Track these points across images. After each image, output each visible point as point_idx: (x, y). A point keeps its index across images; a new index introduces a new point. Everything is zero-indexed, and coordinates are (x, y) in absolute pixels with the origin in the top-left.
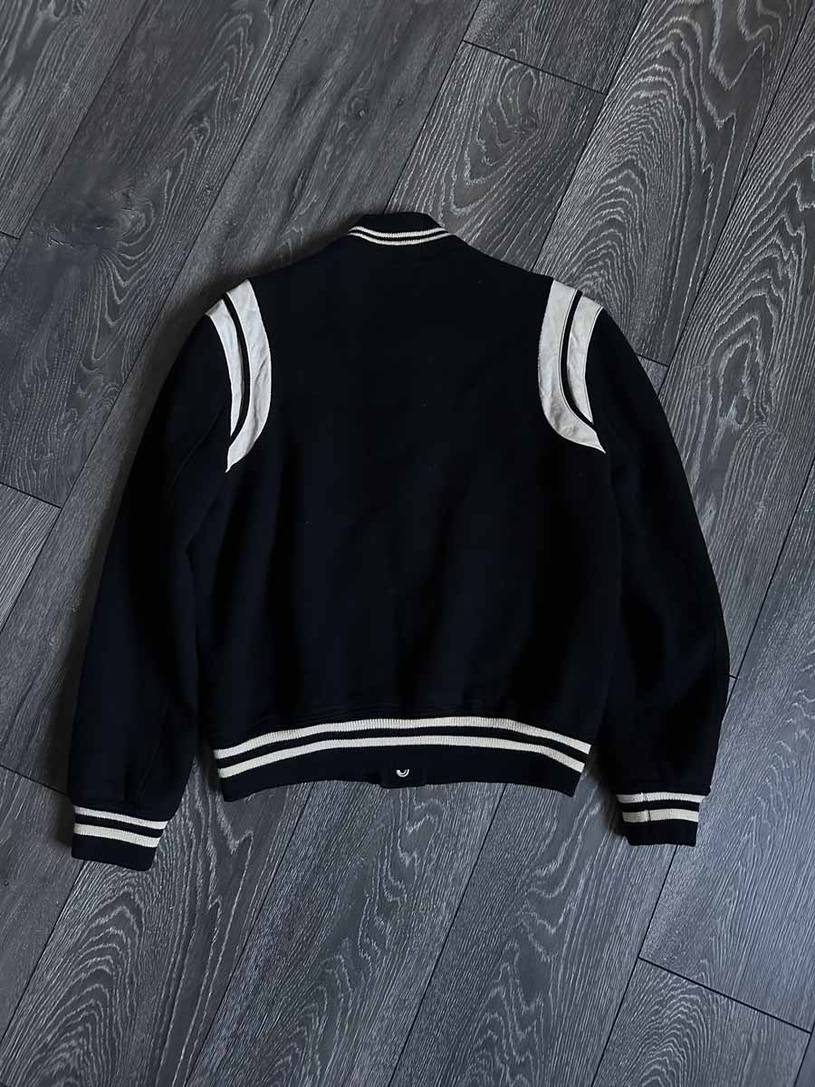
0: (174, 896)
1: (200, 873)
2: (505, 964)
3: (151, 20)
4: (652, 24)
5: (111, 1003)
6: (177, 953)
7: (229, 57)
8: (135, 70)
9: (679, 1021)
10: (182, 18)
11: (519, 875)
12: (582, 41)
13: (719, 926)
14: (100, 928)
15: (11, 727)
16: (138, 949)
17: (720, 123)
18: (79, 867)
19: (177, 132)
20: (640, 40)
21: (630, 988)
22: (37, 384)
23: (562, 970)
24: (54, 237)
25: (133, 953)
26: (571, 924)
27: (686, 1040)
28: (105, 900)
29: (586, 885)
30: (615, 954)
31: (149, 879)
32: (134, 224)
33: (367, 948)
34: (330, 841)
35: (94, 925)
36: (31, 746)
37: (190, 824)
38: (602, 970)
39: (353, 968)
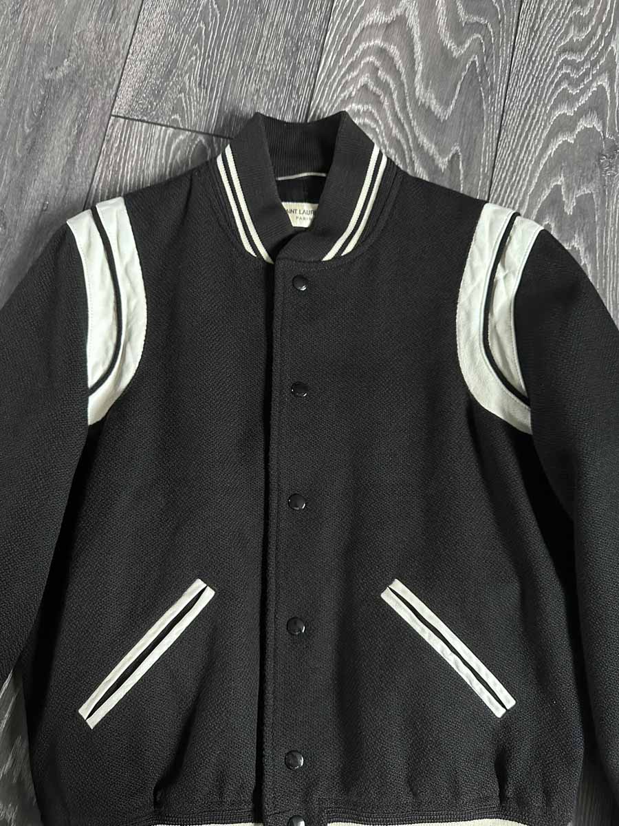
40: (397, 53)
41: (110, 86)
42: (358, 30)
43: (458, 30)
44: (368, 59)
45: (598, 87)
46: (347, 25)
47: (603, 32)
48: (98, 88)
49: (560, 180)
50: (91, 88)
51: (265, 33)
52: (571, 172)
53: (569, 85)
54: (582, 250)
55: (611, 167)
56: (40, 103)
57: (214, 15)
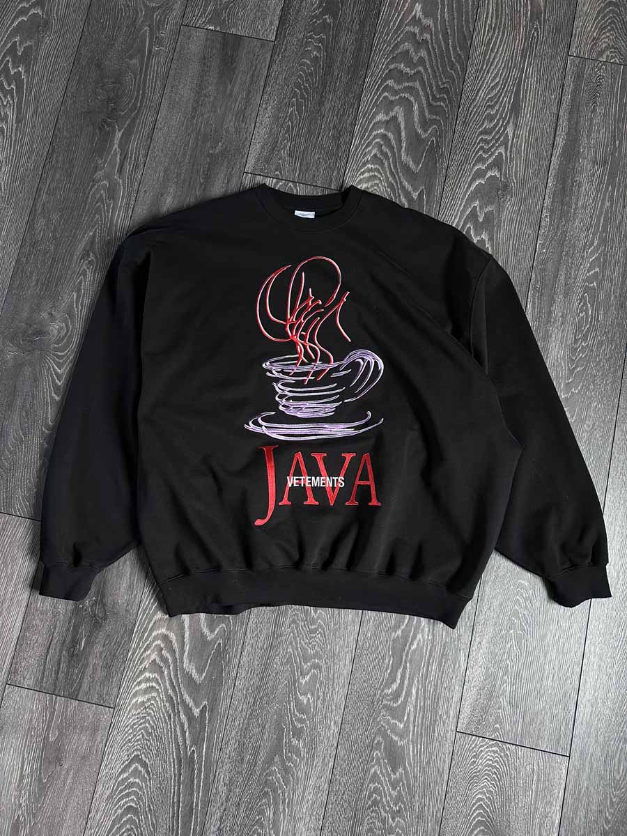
0: (166, 751)
1: (179, 734)
2: (377, 752)
3: (44, 197)
4: (361, 139)
5: (140, 825)
6: (175, 786)
7: (98, 211)
8: (40, 231)
9: (489, 765)
10: (64, 191)
11: (375, 695)
12: (319, 158)
13: (502, 702)
14: (124, 780)
15: (44, 667)
16: (150, 787)
17: (415, 195)
18: (104, 745)
19: (75, 266)
20: (356, 150)
21: (456, 751)
22: (18, 446)
23: (411, 749)
24: (11, 350)
25: (148, 792)
26: (412, 718)
27: (494, 776)
28: (124, 762)
29: (417, 693)
30: (442, 733)
31: (149, 744)
32: (59, 332)
33: (289, 759)
34: (255, 698)
35: (120, 779)
36: (59, 675)
37: (167, 705)
38: (436, 743)
39: (284, 773)
40: (392, 136)
41: (243, 157)
42: (372, 124)
43: (425, 124)
44: (378, 140)
45: (500, 153)
46: (366, 121)
47: (503, 122)
48: (237, 159)
49: (477, 204)
50: (233, 158)
51: (323, 127)
52: (483, 199)
53: (483, 152)
54: (487, 240)
55: (503, 196)
56: (207, 166)
57: (296, 118)
